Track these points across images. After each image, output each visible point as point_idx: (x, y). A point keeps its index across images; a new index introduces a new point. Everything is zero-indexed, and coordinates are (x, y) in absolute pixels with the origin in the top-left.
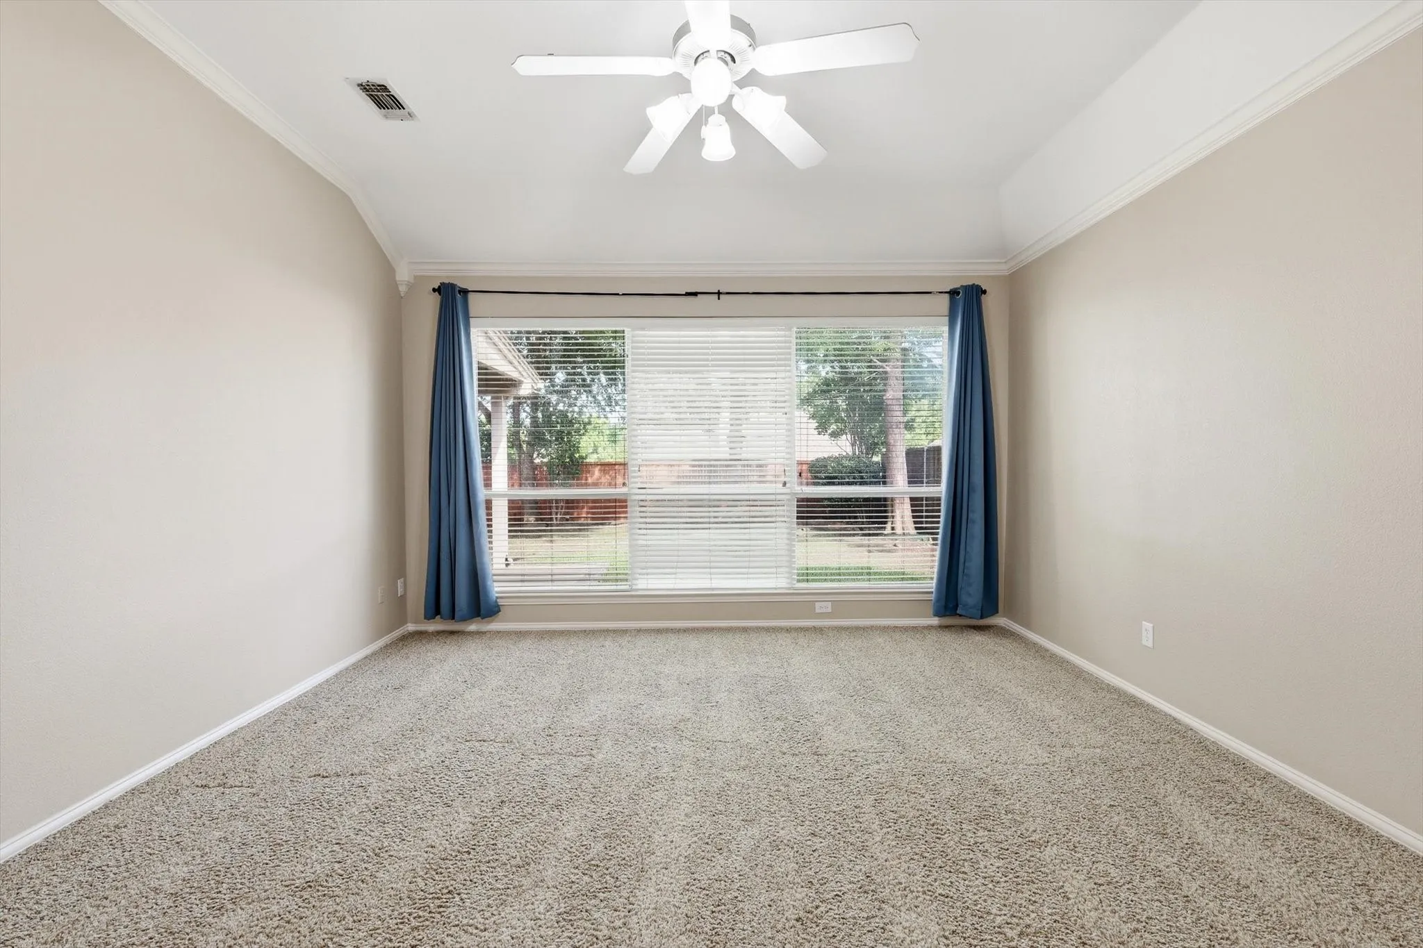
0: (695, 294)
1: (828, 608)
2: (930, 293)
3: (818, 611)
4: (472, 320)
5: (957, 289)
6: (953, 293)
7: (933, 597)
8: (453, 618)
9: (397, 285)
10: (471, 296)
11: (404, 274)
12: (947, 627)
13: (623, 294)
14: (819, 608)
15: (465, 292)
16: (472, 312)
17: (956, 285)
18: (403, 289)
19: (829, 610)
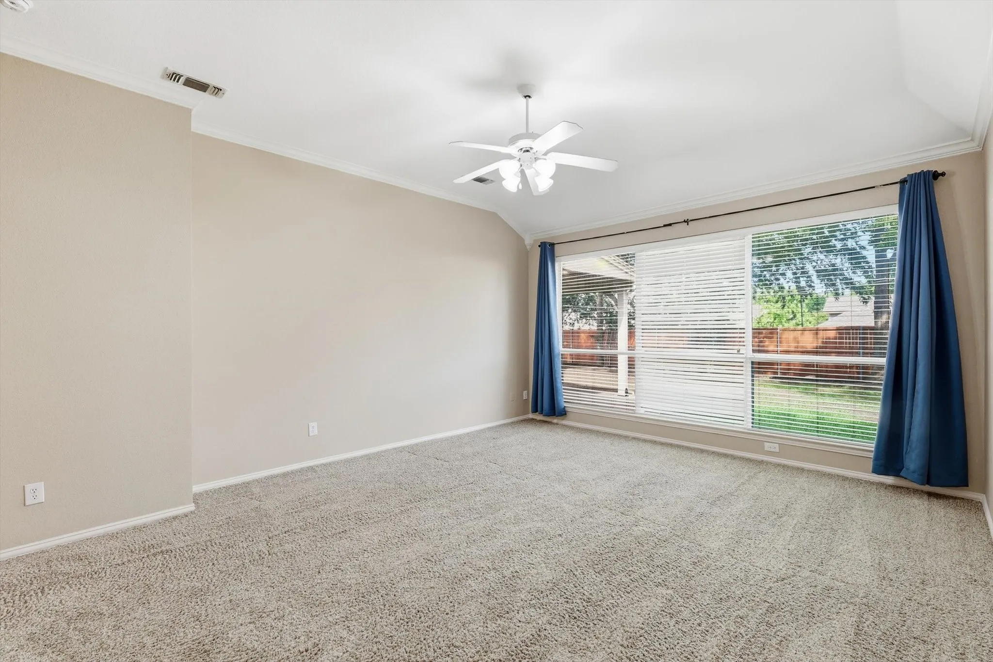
0: (670, 225)
1: (776, 448)
2: (874, 187)
3: (766, 449)
4: (556, 259)
5: (905, 178)
6: (903, 182)
7: (872, 455)
8: (555, 415)
9: (525, 246)
10: (556, 246)
11: (528, 241)
12: (898, 487)
13: (627, 233)
14: (767, 446)
15: (552, 245)
16: (556, 254)
17: (904, 176)
18: (528, 247)
19: (777, 450)
